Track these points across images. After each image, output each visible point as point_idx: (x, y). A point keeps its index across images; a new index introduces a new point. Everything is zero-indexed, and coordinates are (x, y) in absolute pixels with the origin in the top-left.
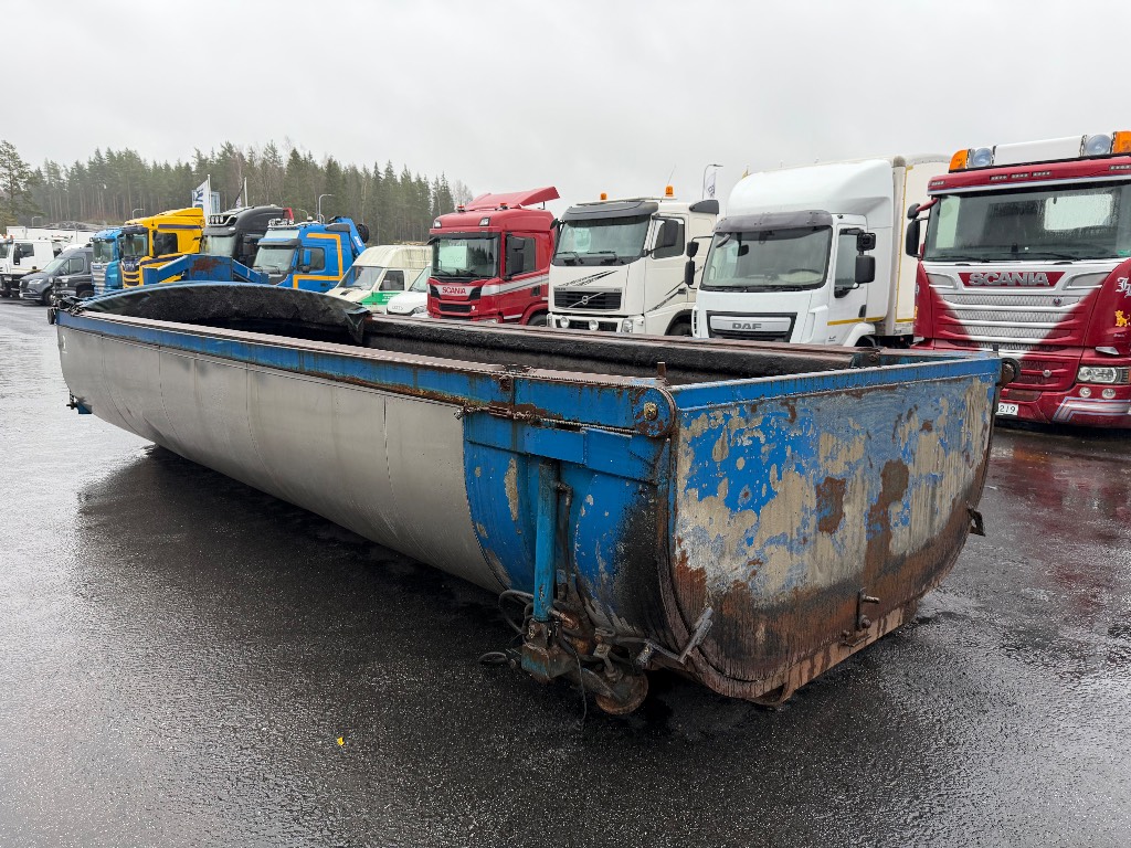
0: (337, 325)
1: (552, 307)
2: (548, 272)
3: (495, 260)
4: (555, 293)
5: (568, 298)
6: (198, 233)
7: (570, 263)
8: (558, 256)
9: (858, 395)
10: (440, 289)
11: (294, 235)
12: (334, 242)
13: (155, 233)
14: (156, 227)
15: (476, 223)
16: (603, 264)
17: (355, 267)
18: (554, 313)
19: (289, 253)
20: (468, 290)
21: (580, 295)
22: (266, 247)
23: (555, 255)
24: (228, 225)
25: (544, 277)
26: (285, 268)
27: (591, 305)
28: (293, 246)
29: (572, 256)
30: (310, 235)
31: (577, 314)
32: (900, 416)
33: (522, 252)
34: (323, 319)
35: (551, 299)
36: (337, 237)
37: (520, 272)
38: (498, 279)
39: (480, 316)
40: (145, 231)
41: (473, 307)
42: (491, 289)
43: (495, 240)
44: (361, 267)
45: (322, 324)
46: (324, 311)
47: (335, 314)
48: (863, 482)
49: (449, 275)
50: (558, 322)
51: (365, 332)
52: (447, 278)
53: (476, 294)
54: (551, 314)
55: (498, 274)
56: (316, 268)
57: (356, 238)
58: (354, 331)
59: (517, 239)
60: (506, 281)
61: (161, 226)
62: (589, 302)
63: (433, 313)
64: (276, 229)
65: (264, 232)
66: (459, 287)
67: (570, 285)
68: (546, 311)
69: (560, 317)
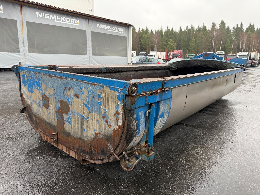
9: (51, 77)
32: (66, 88)
47: (228, 67)
48: (54, 101)
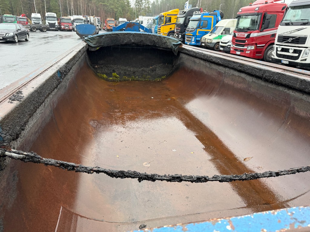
0: (169, 48)
1: (276, 42)
2: (277, 29)
3: (258, 23)
4: (278, 36)
5: (283, 39)
6: (176, 17)
7: (287, 24)
8: (283, 22)
10: (237, 34)
11: (199, 16)
12: (211, 19)
13: (166, 17)
14: (166, 15)
15: (254, 9)
16: (301, 25)
17: (216, 27)
18: (276, 45)
19: (197, 22)
20: (246, 35)
21: (288, 38)
22: (192, 20)
23: (282, 21)
24: (183, 14)
25: (275, 30)
26: (195, 27)
27: (293, 42)
28: (199, 20)
29: (289, 22)
30: (204, 17)
31: (285, 45)
33: (269, 20)
34: (164, 46)
35: (276, 39)
36: (212, 17)
37: (267, 28)
38: (258, 31)
39: (248, 44)
40: (163, 16)
41: (247, 41)
42: (254, 35)
43: (260, 16)
44: (218, 27)
45: (163, 48)
46: (165, 43)
47: (168, 44)
49: (240, 29)
50: (277, 48)
51: (178, 51)
52: (240, 30)
53: (248, 36)
54: (275, 45)
55: (258, 29)
56: (205, 27)
57: (219, 17)
58: (174, 51)
59: (268, 16)
60: (261, 31)
61: (168, 15)
62: (292, 41)
63: (233, 43)
64: (196, 15)
65: (192, 16)
66: (243, 33)
67: (285, 34)
68: (273, 44)
69: (278, 46)
